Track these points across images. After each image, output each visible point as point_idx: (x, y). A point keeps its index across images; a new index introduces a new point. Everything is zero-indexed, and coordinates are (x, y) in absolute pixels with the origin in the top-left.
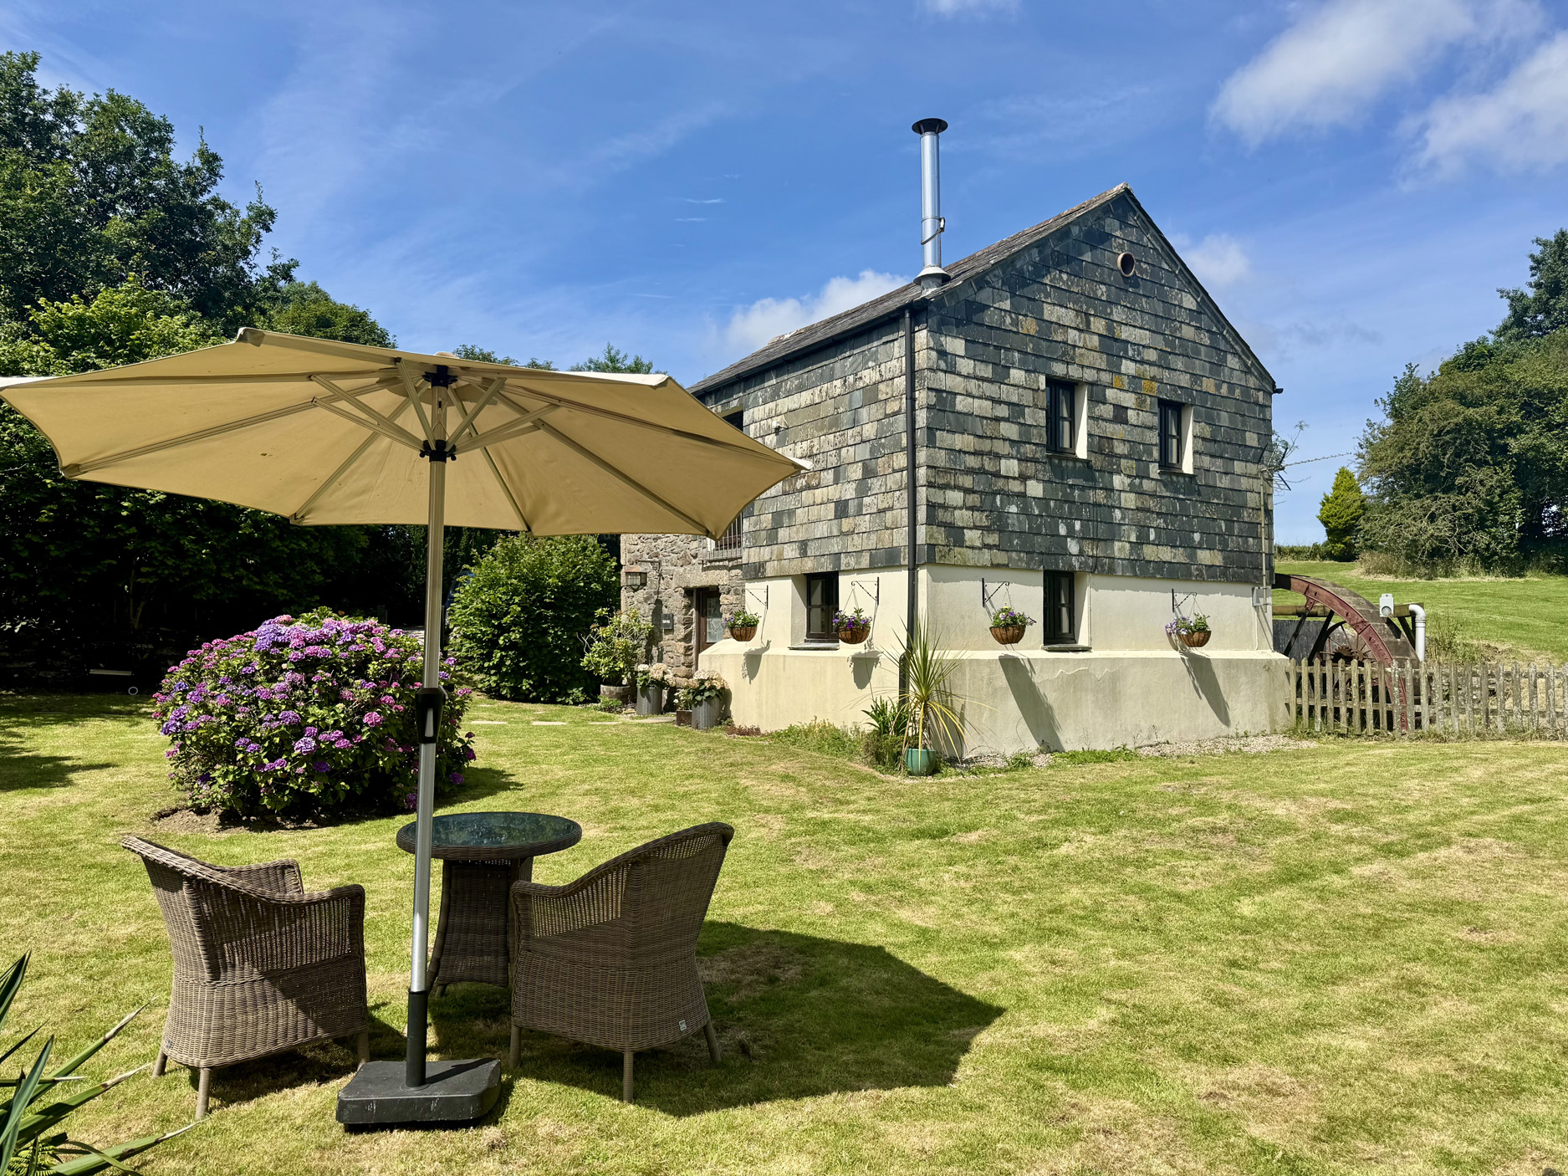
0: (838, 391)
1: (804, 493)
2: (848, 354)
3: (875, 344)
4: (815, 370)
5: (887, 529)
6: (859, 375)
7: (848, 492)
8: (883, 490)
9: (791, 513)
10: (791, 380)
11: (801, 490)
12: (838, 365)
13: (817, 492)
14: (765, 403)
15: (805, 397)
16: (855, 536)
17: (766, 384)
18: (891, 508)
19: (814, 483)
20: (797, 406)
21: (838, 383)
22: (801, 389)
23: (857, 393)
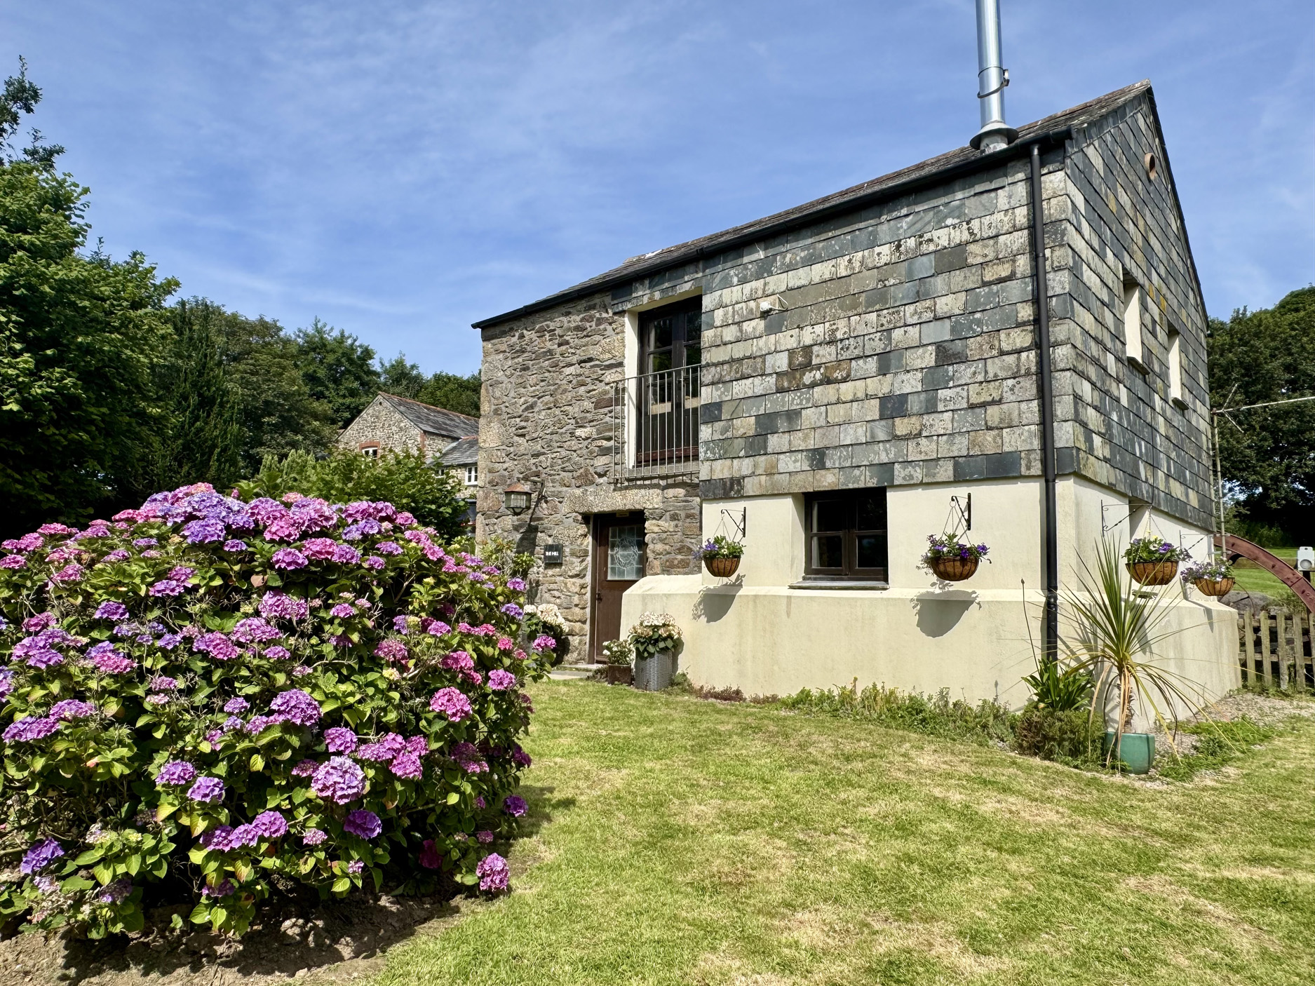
0: (884, 259)
1: (816, 389)
2: (904, 211)
3: (959, 195)
4: (840, 236)
5: (989, 428)
6: (927, 237)
7: (910, 384)
8: (980, 378)
9: (793, 416)
10: (794, 250)
11: (813, 385)
12: (885, 227)
13: (843, 386)
14: (743, 281)
15: (821, 271)
16: (923, 441)
17: (746, 259)
18: (999, 402)
19: (838, 375)
20: (803, 282)
21: (885, 250)
22: (810, 262)
23: (925, 259)
